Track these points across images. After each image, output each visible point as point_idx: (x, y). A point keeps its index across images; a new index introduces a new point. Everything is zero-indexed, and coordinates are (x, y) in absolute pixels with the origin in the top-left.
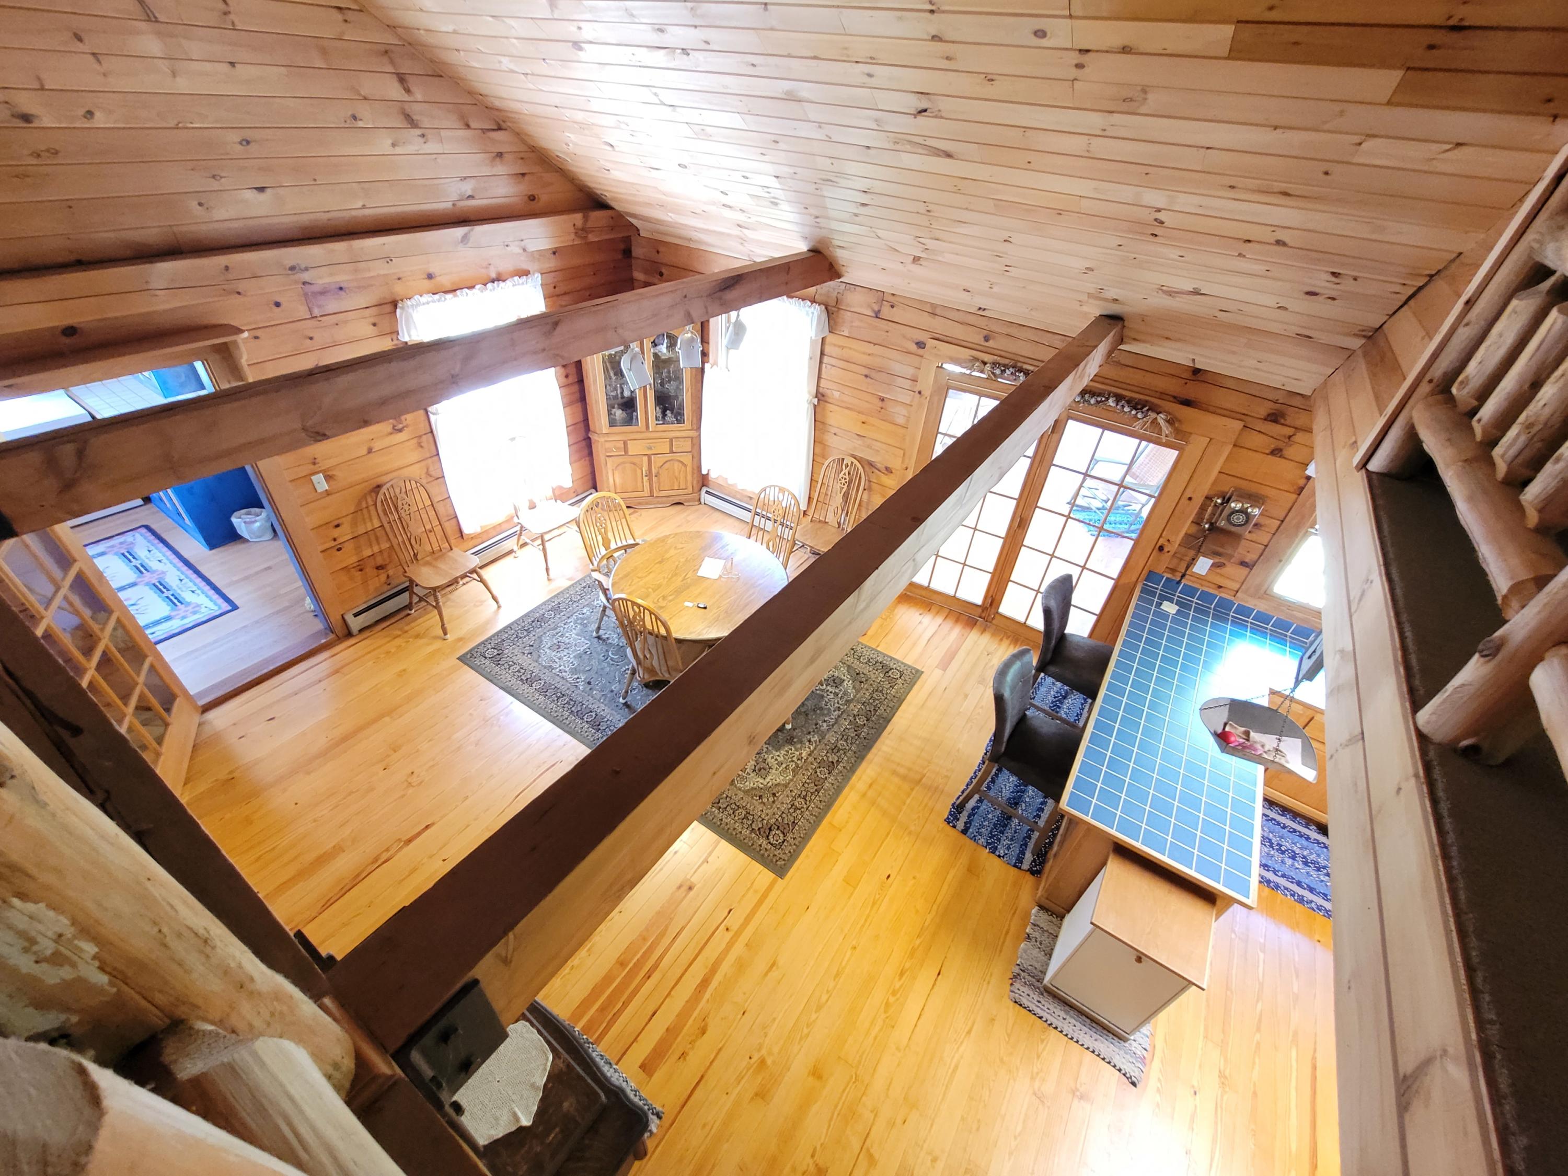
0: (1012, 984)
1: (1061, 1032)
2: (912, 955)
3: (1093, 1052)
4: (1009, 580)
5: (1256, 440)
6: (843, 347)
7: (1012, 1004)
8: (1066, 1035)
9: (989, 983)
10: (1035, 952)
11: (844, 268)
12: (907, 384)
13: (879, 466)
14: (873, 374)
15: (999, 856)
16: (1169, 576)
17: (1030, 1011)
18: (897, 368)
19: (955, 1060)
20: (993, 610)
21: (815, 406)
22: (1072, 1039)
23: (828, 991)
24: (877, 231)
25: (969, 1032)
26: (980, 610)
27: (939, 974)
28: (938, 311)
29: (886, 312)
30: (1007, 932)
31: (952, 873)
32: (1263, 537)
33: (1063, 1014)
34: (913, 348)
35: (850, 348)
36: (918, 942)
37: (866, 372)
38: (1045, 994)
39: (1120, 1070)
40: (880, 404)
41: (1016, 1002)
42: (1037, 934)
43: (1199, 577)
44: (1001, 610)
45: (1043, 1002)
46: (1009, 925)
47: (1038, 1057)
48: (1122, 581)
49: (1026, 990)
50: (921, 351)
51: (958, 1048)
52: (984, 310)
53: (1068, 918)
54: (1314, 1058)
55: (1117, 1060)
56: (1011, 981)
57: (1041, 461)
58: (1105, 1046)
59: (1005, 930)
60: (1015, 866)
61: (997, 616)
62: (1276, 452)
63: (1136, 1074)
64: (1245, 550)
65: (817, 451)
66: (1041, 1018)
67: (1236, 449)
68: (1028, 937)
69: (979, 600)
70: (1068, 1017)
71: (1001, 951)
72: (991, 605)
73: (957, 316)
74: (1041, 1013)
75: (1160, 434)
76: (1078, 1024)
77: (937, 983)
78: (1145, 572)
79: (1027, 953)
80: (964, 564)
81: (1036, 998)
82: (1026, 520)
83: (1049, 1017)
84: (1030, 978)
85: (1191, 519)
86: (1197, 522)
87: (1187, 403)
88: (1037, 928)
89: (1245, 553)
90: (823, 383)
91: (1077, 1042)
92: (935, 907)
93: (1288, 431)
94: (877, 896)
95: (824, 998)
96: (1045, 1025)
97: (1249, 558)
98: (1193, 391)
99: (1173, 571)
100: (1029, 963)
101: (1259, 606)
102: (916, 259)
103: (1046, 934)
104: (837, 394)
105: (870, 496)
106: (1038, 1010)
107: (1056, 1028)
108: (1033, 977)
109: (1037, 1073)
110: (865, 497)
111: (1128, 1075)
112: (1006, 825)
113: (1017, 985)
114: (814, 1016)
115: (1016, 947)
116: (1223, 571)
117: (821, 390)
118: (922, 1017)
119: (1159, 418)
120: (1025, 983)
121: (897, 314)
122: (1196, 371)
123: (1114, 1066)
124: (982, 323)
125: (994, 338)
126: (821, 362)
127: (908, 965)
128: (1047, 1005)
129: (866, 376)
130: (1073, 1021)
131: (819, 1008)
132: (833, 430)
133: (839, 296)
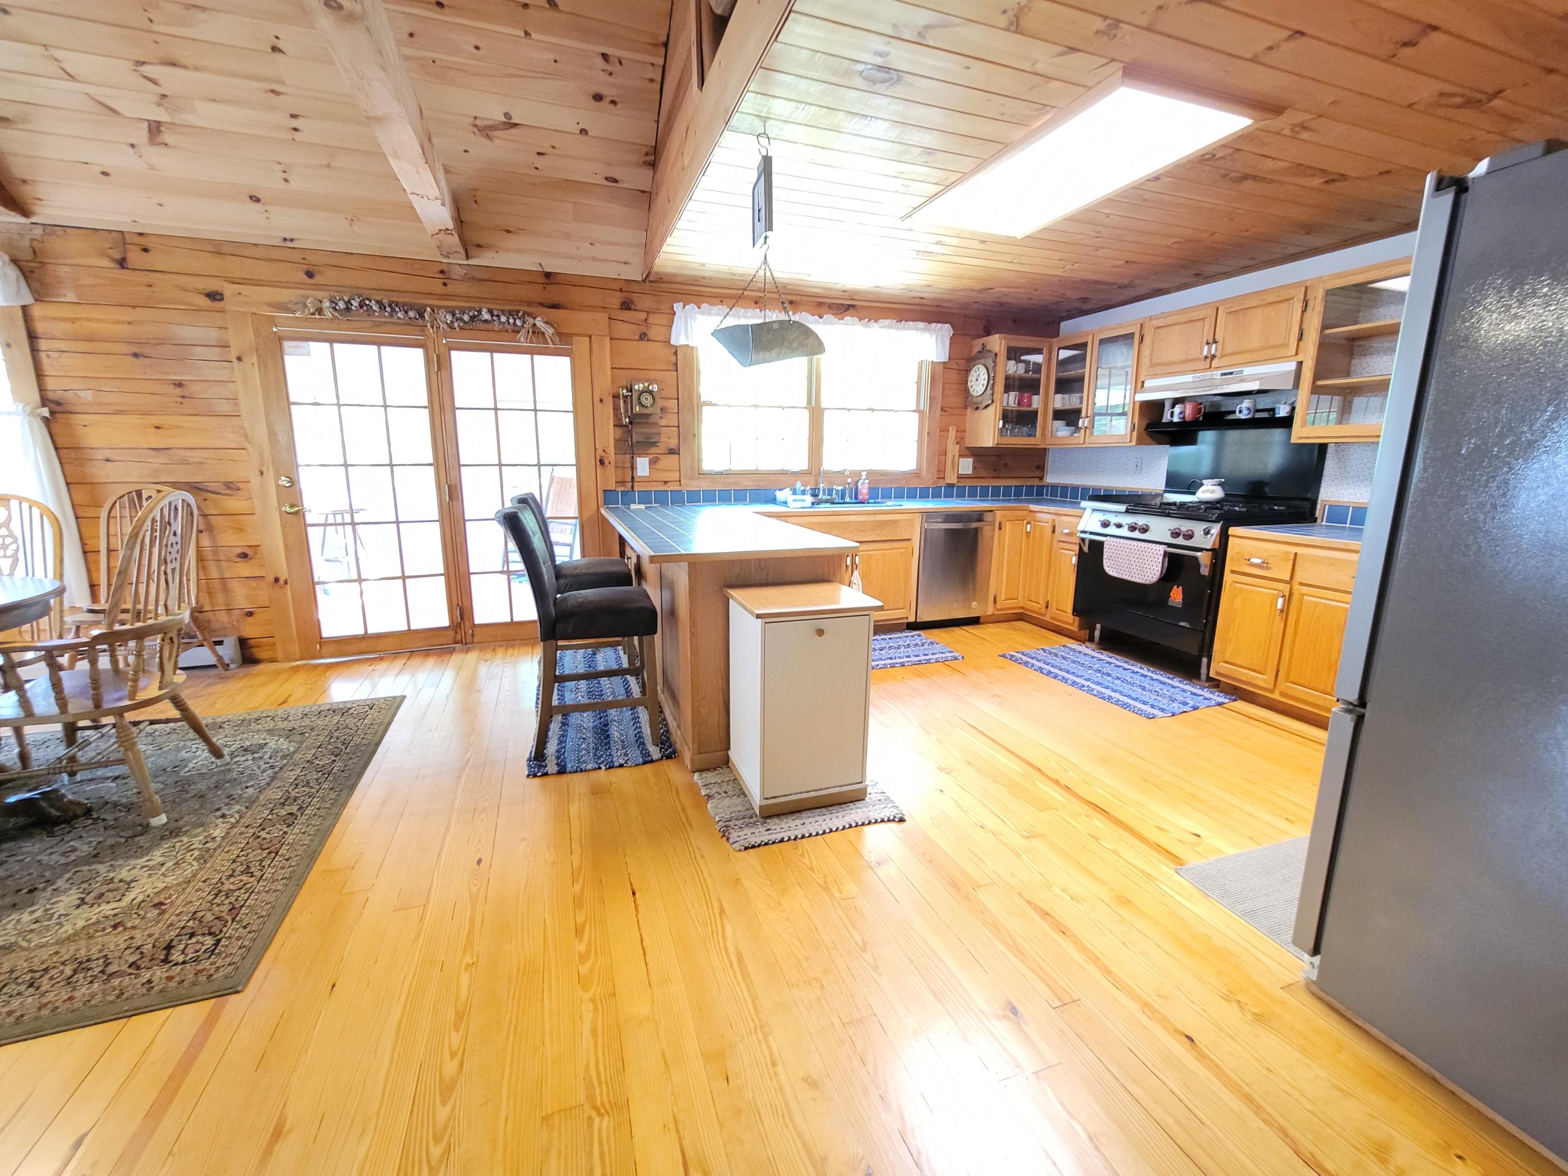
0: (728, 839)
1: (810, 835)
2: (578, 903)
3: (850, 827)
4: (469, 574)
5: (623, 330)
6: (73, 321)
7: (744, 853)
8: (817, 834)
9: (702, 857)
10: (727, 802)
11: (27, 189)
12: (215, 353)
13: (212, 486)
14: (146, 350)
15: (621, 766)
16: (622, 489)
17: (766, 844)
18: (188, 333)
19: (731, 950)
20: (467, 624)
21: (46, 421)
22: (824, 833)
23: (453, 1055)
24: (59, 54)
25: (722, 912)
26: (452, 633)
27: (634, 894)
28: (225, 249)
29: (135, 257)
30: (684, 809)
31: (574, 809)
32: (671, 419)
33: (798, 822)
34: (205, 302)
35: (89, 320)
36: (577, 887)
37: (134, 349)
38: (768, 821)
39: (882, 821)
40: (178, 391)
41: (746, 848)
42: (715, 789)
43: (647, 480)
44: (478, 620)
45: (772, 828)
46: (681, 803)
47: (812, 869)
48: (585, 517)
49: (747, 831)
50: (217, 305)
51: (724, 936)
52: (292, 240)
53: (732, 754)
54: (970, 725)
55: (874, 815)
56: (725, 839)
57: (442, 408)
58: (855, 814)
59: (679, 809)
60: (645, 763)
61: (477, 631)
62: (643, 337)
63: (896, 811)
64: (668, 438)
65: (78, 499)
66: (782, 841)
67: (614, 341)
68: (709, 797)
69: (444, 622)
70: (805, 821)
71: (691, 825)
72: (462, 618)
73: (259, 253)
74: (779, 837)
75: (546, 342)
76: (818, 818)
77: (638, 902)
78: (601, 494)
79: (719, 808)
80: (404, 578)
81: (762, 829)
82: (456, 486)
83: (789, 833)
84: (741, 821)
85: (612, 424)
86: (618, 425)
87: (555, 306)
88: (711, 786)
89: (667, 440)
90: (51, 384)
91: (831, 831)
92: (576, 846)
93: (643, 316)
94: (474, 889)
95: (450, 1067)
96: (792, 842)
97: (673, 443)
98: (553, 294)
99: (623, 483)
100: (728, 813)
101: (702, 485)
102: (155, 129)
103: (724, 784)
104: (88, 396)
105: (214, 539)
106: (773, 837)
107: (803, 837)
108: (744, 818)
109: (825, 882)
110: (206, 541)
111: (892, 818)
112: (609, 742)
113: (734, 835)
114: (443, 1113)
115: (704, 812)
116: (660, 465)
117: (51, 395)
118: (648, 950)
119: (537, 322)
120: (741, 828)
121: (156, 260)
122: (548, 275)
123: (876, 822)
124: (297, 257)
125: (320, 272)
126: (34, 351)
127: (580, 918)
128: (778, 828)
129: (136, 355)
130: (811, 820)
131: (447, 1090)
132: (100, 455)
133: (35, 244)
